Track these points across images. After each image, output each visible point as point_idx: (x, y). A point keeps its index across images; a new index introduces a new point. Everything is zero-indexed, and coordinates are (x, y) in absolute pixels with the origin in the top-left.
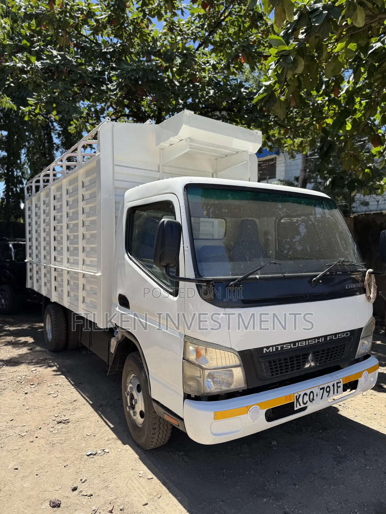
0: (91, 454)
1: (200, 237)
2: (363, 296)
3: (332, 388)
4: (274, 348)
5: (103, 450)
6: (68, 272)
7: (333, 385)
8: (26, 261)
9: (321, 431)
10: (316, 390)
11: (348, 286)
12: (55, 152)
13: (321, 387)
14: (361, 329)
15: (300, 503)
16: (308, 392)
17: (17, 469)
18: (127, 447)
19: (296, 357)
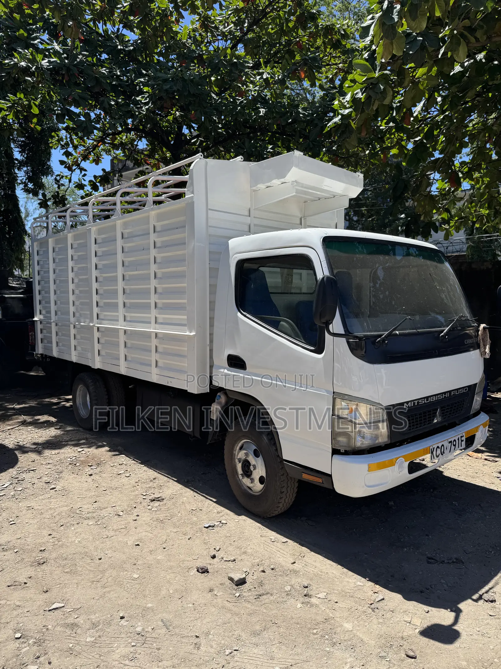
0: (210, 526)
1: (293, 291)
2: (478, 351)
3: (457, 441)
4: (412, 402)
5: (220, 522)
6: (125, 331)
7: (458, 439)
8: (35, 319)
9: (432, 490)
10: (446, 444)
11: (466, 342)
12: (16, 171)
13: (449, 440)
14: (476, 384)
15: (439, 549)
16: (440, 445)
17: (138, 545)
18: (243, 517)
19: (428, 412)
